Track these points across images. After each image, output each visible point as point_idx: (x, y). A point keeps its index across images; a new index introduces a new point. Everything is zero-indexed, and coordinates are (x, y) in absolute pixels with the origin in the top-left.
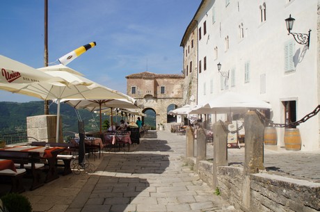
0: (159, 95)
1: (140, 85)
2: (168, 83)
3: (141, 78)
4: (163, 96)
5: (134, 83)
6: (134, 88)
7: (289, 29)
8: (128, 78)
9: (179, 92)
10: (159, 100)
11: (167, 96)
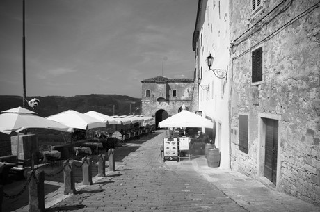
0: (171, 98)
1: (153, 89)
2: (179, 87)
3: (154, 82)
4: (174, 99)
5: (148, 87)
6: (148, 92)
7: (210, 66)
8: (143, 82)
9: (189, 95)
10: (171, 103)
11: (178, 99)
